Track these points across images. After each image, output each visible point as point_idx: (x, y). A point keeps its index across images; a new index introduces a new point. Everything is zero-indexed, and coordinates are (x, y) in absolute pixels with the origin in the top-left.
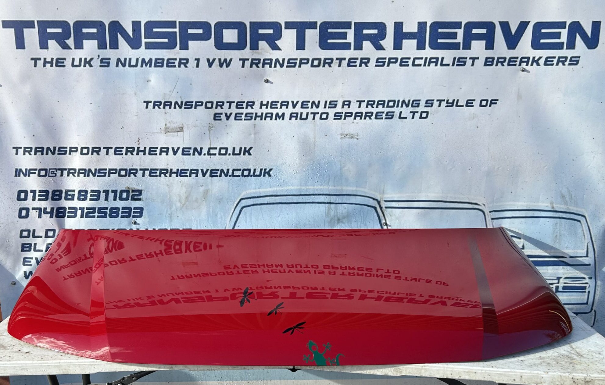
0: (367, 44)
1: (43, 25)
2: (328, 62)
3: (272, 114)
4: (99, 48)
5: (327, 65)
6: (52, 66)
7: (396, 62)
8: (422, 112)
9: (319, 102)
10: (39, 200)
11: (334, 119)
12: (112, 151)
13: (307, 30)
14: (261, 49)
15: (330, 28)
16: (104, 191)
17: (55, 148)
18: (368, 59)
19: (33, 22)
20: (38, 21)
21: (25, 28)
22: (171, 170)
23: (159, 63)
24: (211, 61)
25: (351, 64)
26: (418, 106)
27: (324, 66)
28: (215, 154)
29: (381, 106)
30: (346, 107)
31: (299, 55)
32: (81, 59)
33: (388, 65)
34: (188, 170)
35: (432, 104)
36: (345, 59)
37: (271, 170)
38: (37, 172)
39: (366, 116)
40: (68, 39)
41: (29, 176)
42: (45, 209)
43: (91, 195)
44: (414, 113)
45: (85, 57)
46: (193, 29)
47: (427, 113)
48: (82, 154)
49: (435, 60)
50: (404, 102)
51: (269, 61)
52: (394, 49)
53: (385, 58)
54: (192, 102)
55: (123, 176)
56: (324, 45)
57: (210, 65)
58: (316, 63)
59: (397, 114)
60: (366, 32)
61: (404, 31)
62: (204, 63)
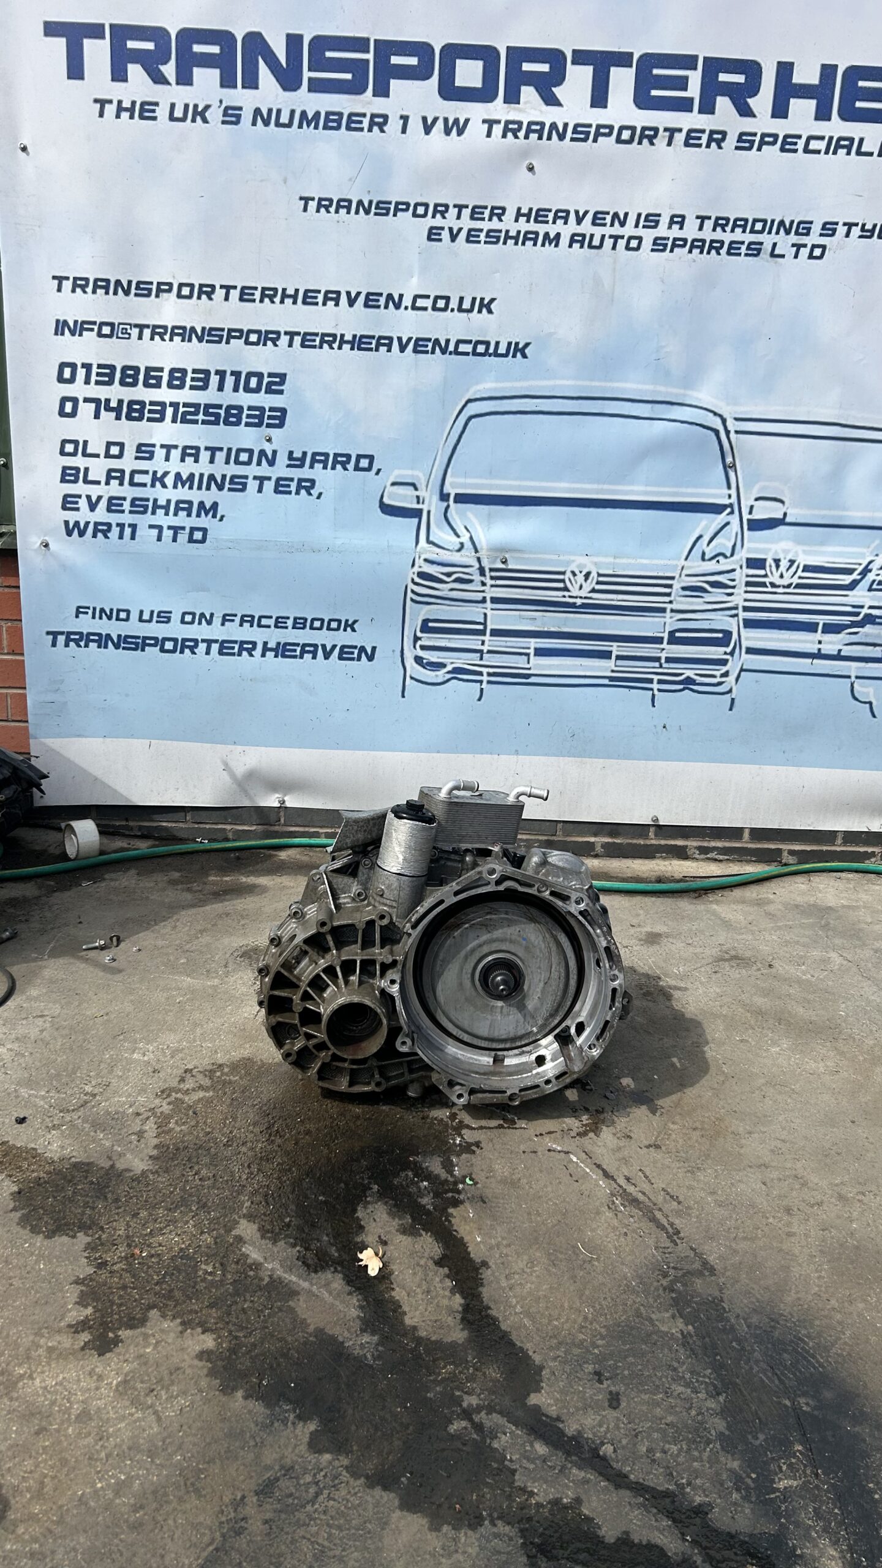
0: (723, 103)
1: (121, 33)
2: (649, 135)
3: (537, 234)
4: (222, 86)
5: (645, 141)
6: (132, 117)
7: (774, 143)
8: (814, 246)
9: (626, 214)
10: (97, 383)
11: (653, 250)
12: (235, 294)
13: (612, 69)
14: (526, 103)
15: (657, 67)
16: (217, 372)
17: (130, 282)
18: (724, 134)
19: (102, 26)
20: (111, 26)
21: (86, 37)
22: (342, 336)
23: (332, 121)
24: (429, 122)
25: (691, 141)
26: (808, 234)
27: (640, 143)
28: (425, 309)
29: (738, 230)
30: (676, 227)
31: (596, 117)
32: (186, 106)
33: (759, 149)
34: (373, 337)
35: (834, 230)
36: (680, 130)
37: (527, 345)
38: (96, 328)
39: (711, 248)
40: (166, 63)
41: (81, 335)
42: (108, 401)
43: (193, 379)
44: (798, 247)
45: (196, 102)
46: (401, 55)
47: (824, 247)
48: (179, 296)
49: (846, 143)
50: (782, 223)
51: (538, 127)
52: (773, 116)
53: (755, 135)
54: (390, 203)
55: (253, 344)
56: (643, 100)
57: (428, 129)
58: (626, 135)
59: (768, 247)
60: (723, 77)
61: (794, 81)
62: (415, 125)
